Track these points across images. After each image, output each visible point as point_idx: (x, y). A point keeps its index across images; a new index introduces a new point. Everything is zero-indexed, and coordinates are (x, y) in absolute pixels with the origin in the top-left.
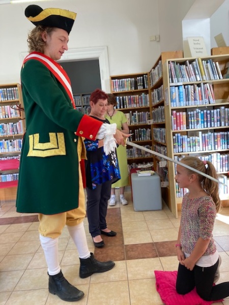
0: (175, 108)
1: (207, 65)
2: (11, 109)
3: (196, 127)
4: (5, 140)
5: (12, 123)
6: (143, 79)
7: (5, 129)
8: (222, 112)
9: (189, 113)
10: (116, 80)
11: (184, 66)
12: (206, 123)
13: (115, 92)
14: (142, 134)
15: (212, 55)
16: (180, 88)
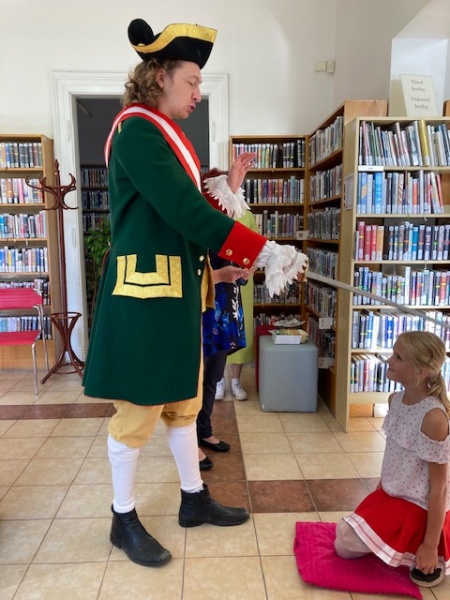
0: (364, 215)
1: (435, 136)
2: (25, 185)
3: (401, 258)
4: (10, 248)
5: (26, 216)
6: (296, 147)
7: (11, 225)
9: (391, 228)
10: (242, 145)
11: (390, 133)
16: (378, 177)
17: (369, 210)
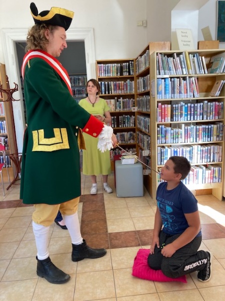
0: (161, 99)
1: (194, 59)
6: (129, 65)
8: (205, 106)
10: (102, 65)
13: (101, 77)
14: (126, 121)
16: (167, 80)
17: (163, 97)
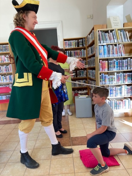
0: (101, 58)
1: (121, 33)
2: (5, 57)
3: (113, 70)
4: (2, 76)
5: (6, 66)
6: (83, 41)
7: (2, 69)
8: (129, 61)
9: (110, 62)
10: (67, 41)
11: (107, 34)
12: (119, 68)
13: (66, 48)
14: (82, 73)
15: (124, 27)
16: (105, 47)
